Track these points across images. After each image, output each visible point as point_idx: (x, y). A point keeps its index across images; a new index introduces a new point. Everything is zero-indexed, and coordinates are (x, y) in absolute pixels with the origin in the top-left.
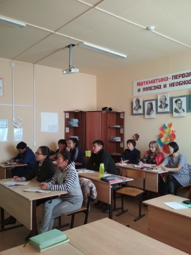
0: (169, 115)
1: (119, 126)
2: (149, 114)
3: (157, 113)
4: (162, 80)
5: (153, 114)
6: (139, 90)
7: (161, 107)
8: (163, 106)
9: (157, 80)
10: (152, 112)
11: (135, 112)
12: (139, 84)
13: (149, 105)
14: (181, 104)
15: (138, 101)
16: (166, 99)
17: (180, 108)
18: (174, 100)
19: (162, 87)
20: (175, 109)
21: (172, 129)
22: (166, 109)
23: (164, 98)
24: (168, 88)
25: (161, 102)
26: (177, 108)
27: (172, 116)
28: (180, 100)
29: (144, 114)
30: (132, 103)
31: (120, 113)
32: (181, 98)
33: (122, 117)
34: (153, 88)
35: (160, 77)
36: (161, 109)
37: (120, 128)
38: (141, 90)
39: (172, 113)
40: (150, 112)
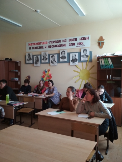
0: (48, 65)
1: (17, 71)
2: (36, 63)
3: (41, 63)
4: (44, 43)
5: (39, 64)
6: (30, 48)
7: (43, 59)
8: (45, 59)
9: (41, 43)
10: (38, 62)
11: (27, 62)
12: (30, 44)
13: (36, 58)
14: (55, 58)
15: (29, 55)
16: (46, 55)
17: (54, 61)
18: (51, 56)
19: (44, 47)
20: (52, 61)
21: (50, 72)
22: (46, 61)
23: (45, 54)
24: (47, 49)
25: (43, 57)
26: (52, 60)
27: (50, 65)
28: (54, 56)
29: (33, 63)
30: (26, 56)
31: (18, 62)
32: (54, 55)
33: (19, 65)
34: (39, 48)
35: (43, 41)
36: (43, 61)
37: (17, 72)
38: (31, 48)
39: (50, 63)
40: (37, 62)
